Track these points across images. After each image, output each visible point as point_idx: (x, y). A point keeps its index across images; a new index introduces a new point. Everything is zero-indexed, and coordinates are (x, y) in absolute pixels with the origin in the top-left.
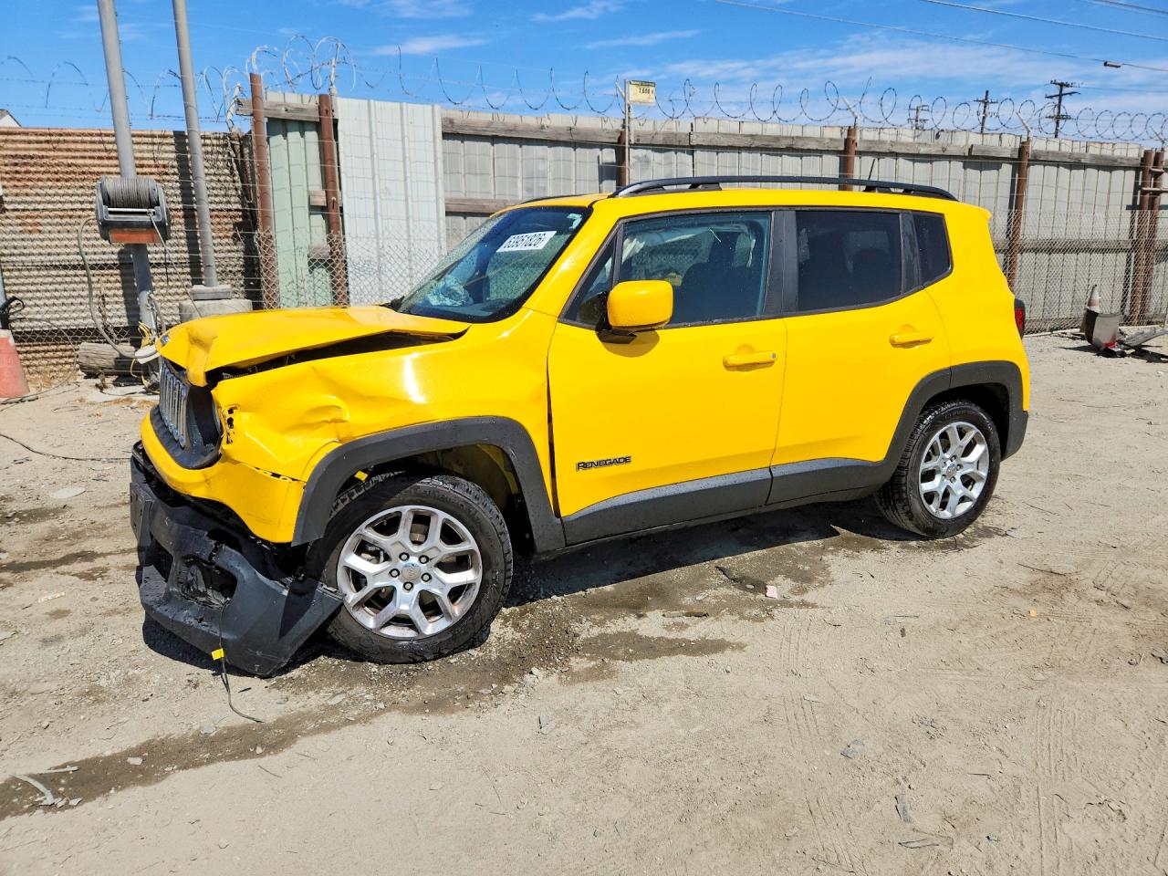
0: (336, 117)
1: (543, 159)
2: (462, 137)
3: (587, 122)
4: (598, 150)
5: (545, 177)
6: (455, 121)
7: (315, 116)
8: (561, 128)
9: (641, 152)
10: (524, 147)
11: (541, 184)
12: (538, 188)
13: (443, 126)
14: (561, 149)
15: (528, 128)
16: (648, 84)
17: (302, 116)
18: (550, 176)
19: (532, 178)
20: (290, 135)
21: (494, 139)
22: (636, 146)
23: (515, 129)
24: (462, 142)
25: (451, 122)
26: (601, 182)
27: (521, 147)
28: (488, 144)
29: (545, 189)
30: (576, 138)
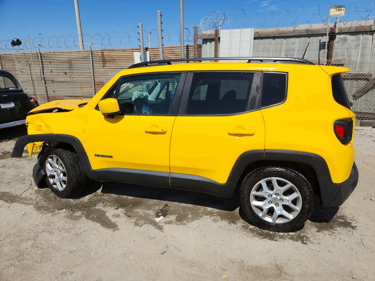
0: (219, 36)
1: (294, 43)
2: (262, 38)
3: (317, 26)
4: (320, 37)
5: (294, 50)
6: (259, 33)
7: (214, 37)
8: (303, 30)
9: (342, 36)
10: (286, 39)
11: (292, 53)
12: (290, 54)
13: (254, 35)
14: (303, 38)
15: (289, 32)
16: (341, 7)
17: (210, 37)
18: (296, 49)
19: (289, 51)
20: (207, 43)
21: (274, 38)
22: (339, 33)
23: (283, 32)
24: (262, 40)
25: (258, 33)
26: (320, 50)
27: (285, 39)
28: (272, 40)
29: (293, 55)
30: (309, 33)
